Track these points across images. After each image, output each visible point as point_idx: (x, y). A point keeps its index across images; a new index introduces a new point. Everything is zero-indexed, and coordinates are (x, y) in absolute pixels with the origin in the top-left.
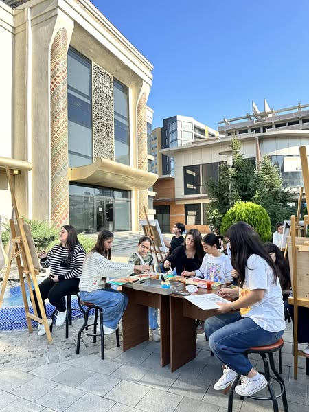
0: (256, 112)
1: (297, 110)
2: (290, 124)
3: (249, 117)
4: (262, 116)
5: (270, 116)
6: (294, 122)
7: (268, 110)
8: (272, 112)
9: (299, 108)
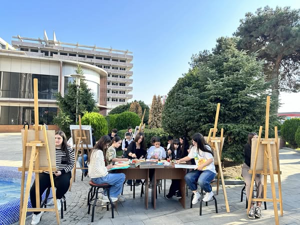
0: (46, 39)
1: (76, 47)
2: (70, 55)
3: (40, 41)
4: (49, 43)
5: (56, 45)
6: (73, 55)
7: (55, 40)
8: (58, 43)
9: (77, 45)
